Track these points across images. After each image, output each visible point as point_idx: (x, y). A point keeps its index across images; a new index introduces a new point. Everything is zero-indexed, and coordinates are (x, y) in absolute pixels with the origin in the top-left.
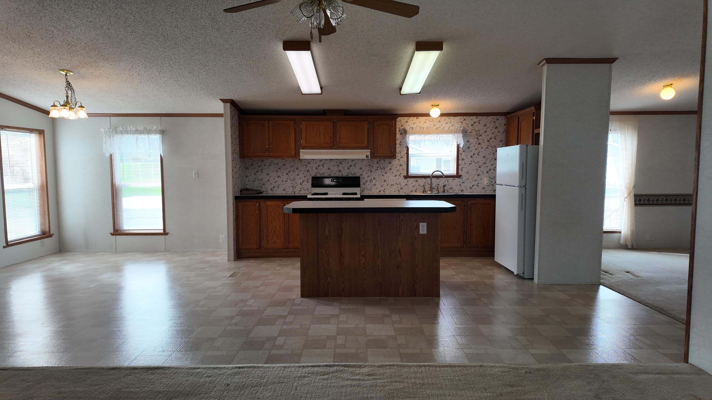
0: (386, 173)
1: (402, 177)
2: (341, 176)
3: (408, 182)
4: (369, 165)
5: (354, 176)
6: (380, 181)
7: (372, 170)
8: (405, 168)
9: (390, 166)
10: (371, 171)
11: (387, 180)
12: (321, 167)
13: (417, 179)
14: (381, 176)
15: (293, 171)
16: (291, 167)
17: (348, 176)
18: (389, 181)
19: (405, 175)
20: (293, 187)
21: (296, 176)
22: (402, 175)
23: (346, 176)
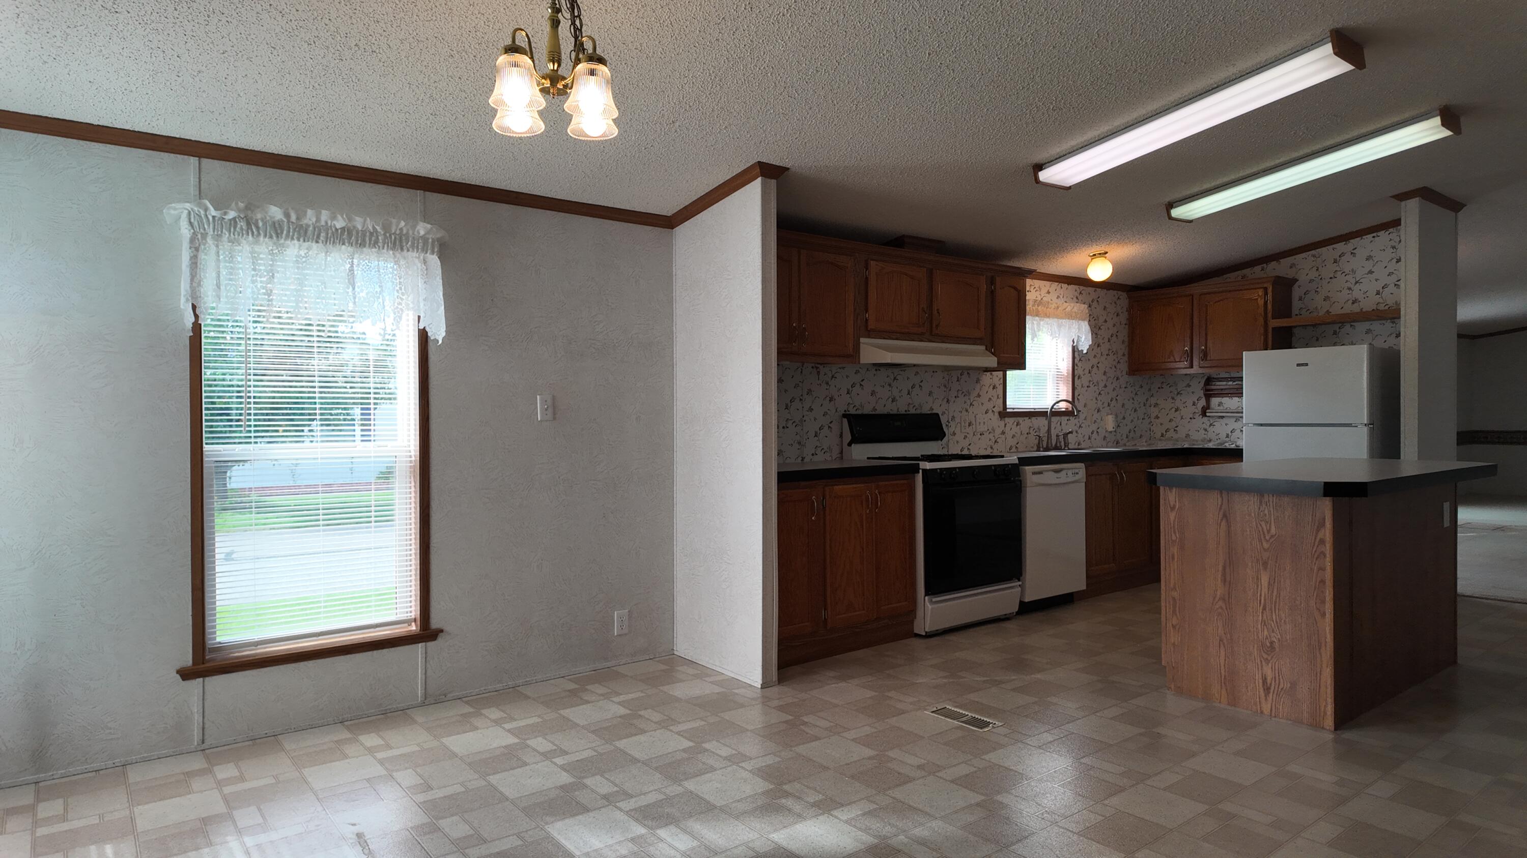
0: (971, 404)
1: (997, 414)
2: (895, 412)
3: (1005, 426)
4: (945, 386)
5: (918, 412)
6: (963, 424)
7: (950, 398)
8: (1001, 396)
9: (978, 386)
10: (948, 401)
11: (974, 423)
12: (857, 389)
13: (1019, 418)
14: (964, 413)
15: (801, 400)
16: (796, 386)
17: (908, 413)
18: (978, 424)
19: (1001, 409)
20: (799, 443)
21: (808, 413)
22: (997, 410)
23: (905, 413)
